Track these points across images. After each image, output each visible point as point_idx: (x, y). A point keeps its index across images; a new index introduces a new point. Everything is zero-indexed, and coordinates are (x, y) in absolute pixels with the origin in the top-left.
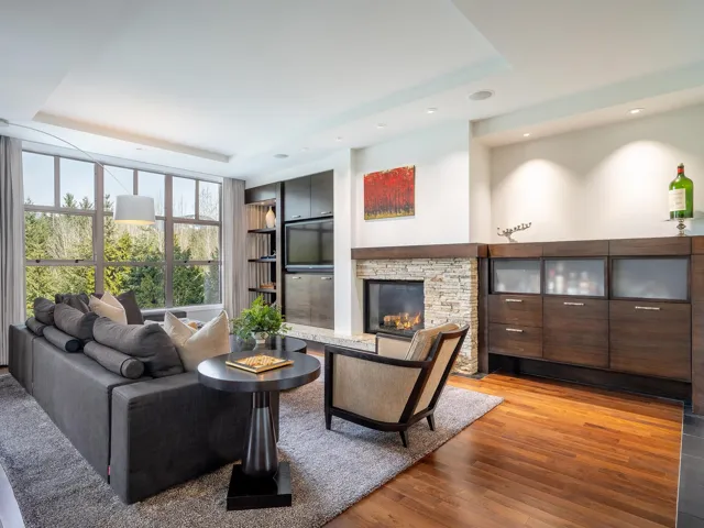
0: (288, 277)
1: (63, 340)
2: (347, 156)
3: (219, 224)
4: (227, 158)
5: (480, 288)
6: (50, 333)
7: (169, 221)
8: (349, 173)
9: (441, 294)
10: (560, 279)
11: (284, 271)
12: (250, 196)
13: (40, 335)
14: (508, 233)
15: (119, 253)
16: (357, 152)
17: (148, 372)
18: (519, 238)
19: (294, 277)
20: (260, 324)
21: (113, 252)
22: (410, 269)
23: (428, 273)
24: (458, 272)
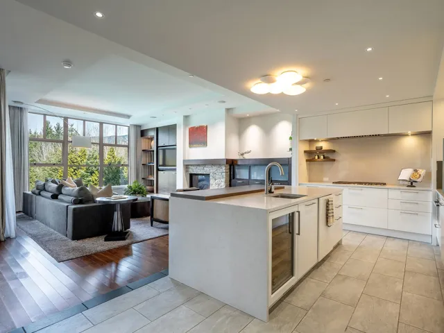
0: (159, 172)
1: (50, 195)
2: (181, 119)
3: (128, 146)
4: (129, 117)
5: (230, 177)
6: (43, 193)
7: (101, 145)
8: (182, 127)
9: (215, 179)
10: (255, 173)
11: (158, 170)
12: (143, 133)
13: (39, 194)
14: (242, 155)
15: (79, 159)
16: (186, 118)
17: (81, 202)
18: (247, 156)
19: (162, 172)
20: (134, 191)
21: (76, 159)
22: (205, 169)
23: (211, 171)
24: (221, 170)
